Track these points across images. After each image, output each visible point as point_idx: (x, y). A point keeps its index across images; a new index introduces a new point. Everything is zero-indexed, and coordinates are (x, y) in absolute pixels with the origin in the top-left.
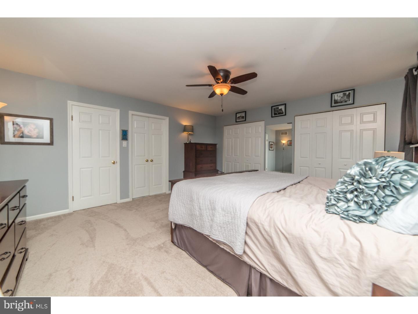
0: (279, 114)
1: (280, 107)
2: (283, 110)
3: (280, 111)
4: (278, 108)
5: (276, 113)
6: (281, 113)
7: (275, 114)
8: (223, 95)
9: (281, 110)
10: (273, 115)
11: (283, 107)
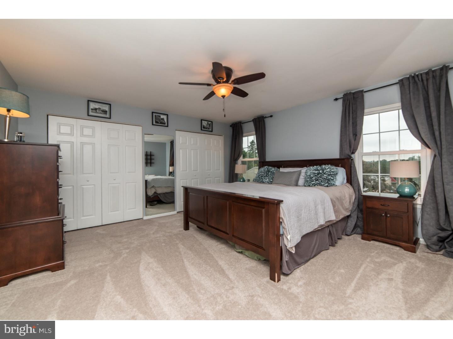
0: (161, 123)
1: (162, 117)
2: (165, 120)
3: (162, 121)
4: (160, 116)
5: (158, 121)
6: (163, 123)
7: (156, 122)
8: (225, 97)
9: (163, 119)
10: (154, 123)
11: (164, 117)
